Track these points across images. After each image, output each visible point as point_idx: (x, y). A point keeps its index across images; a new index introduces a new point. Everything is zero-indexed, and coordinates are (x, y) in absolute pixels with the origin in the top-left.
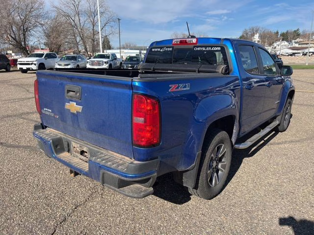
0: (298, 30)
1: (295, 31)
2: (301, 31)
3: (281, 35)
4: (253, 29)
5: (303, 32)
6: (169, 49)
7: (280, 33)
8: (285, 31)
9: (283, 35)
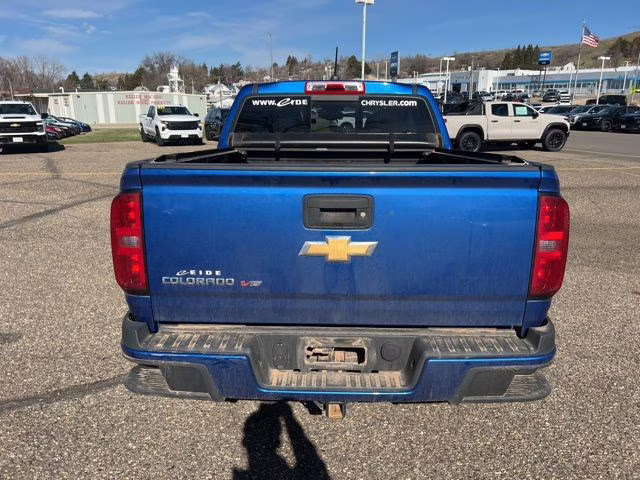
0: (238, 65)
1: (233, 66)
2: (243, 68)
3: (212, 72)
4: (162, 58)
5: (248, 68)
6: (298, 102)
7: (209, 69)
8: (218, 66)
9: (215, 72)
